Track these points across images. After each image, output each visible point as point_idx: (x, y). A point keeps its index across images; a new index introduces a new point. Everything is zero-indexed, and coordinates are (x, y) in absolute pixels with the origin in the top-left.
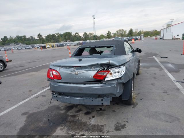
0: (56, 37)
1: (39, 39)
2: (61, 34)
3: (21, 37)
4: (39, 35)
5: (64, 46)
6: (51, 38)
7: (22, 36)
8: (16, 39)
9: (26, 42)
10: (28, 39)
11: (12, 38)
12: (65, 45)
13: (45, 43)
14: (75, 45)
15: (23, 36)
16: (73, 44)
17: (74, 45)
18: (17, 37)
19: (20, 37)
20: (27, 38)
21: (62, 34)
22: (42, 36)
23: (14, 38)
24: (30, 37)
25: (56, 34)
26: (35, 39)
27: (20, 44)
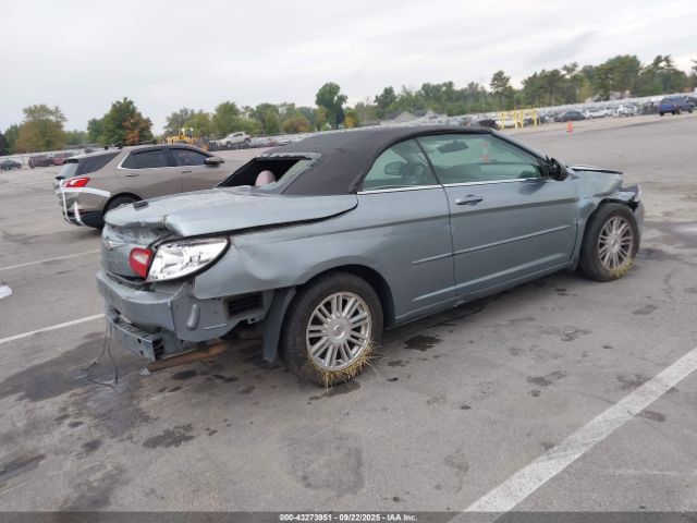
0: (566, 81)
1: (497, 92)
2: (591, 67)
3: (438, 88)
4: (499, 78)
5: (584, 118)
6: (542, 87)
7: (441, 83)
8: (421, 95)
9: (450, 105)
10: (462, 95)
11: (409, 94)
12: (588, 114)
13: (518, 109)
14: (632, 115)
15: (445, 85)
16: (621, 109)
17: (622, 114)
18: (426, 87)
19: (433, 87)
20: (458, 92)
21: (597, 68)
22: (508, 79)
23: (414, 94)
24: (466, 86)
25: (565, 68)
26: (484, 92)
27: (431, 113)
